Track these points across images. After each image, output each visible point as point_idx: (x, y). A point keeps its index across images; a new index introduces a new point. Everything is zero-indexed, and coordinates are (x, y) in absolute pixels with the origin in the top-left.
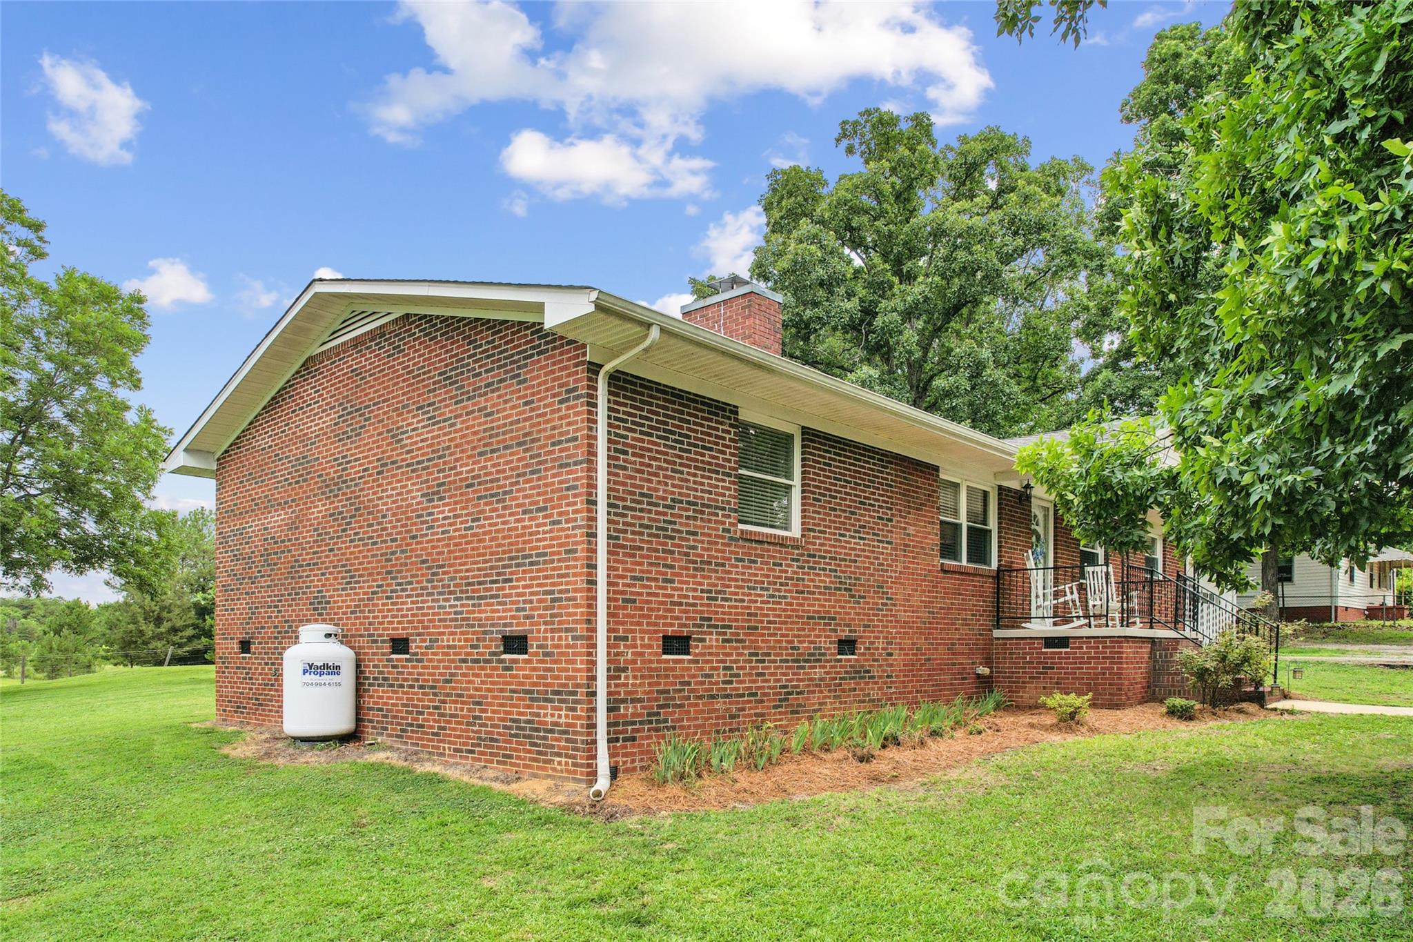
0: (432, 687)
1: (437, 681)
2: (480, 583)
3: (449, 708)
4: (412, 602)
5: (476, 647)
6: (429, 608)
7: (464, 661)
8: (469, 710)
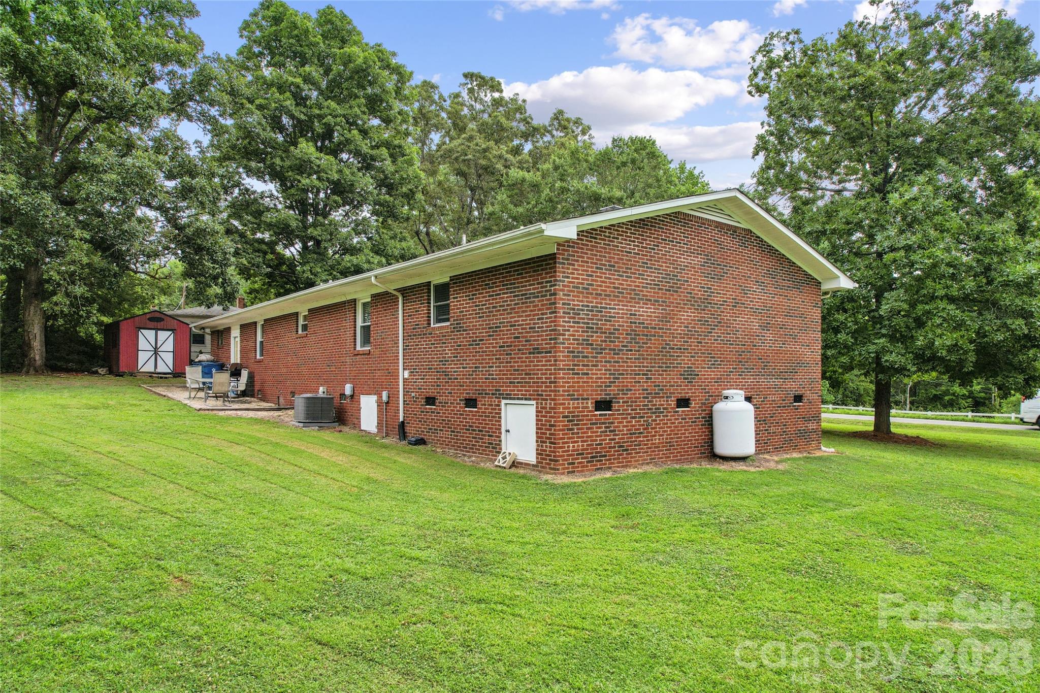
0: (765, 420)
1: (767, 417)
2: (785, 372)
3: (772, 430)
4: (754, 379)
5: (784, 400)
6: (762, 382)
7: (780, 407)
8: (781, 429)
